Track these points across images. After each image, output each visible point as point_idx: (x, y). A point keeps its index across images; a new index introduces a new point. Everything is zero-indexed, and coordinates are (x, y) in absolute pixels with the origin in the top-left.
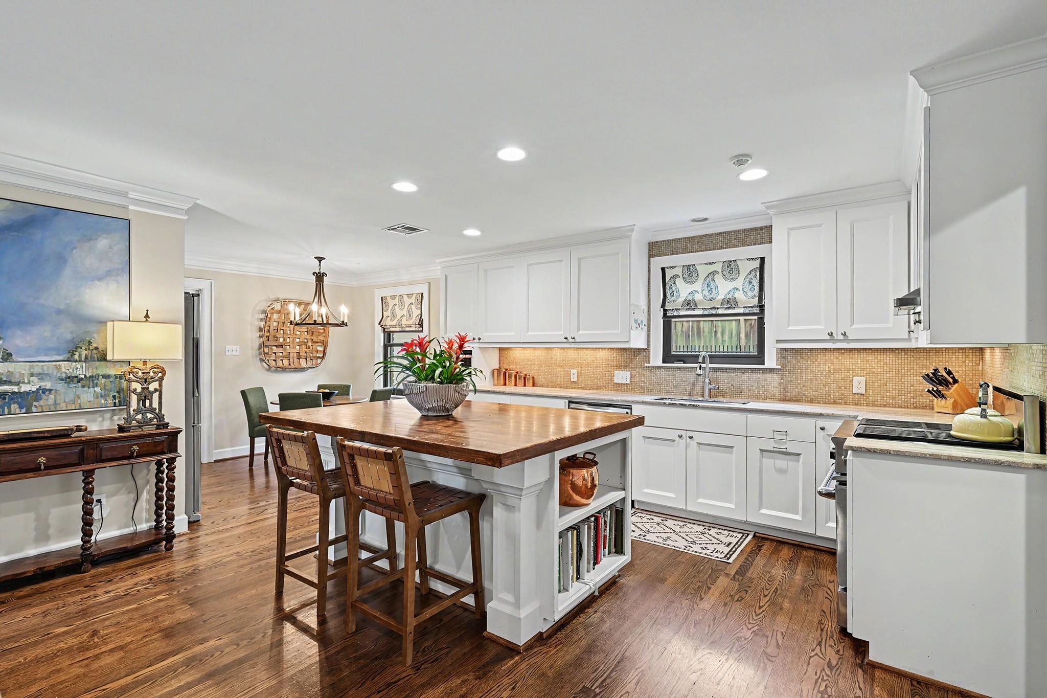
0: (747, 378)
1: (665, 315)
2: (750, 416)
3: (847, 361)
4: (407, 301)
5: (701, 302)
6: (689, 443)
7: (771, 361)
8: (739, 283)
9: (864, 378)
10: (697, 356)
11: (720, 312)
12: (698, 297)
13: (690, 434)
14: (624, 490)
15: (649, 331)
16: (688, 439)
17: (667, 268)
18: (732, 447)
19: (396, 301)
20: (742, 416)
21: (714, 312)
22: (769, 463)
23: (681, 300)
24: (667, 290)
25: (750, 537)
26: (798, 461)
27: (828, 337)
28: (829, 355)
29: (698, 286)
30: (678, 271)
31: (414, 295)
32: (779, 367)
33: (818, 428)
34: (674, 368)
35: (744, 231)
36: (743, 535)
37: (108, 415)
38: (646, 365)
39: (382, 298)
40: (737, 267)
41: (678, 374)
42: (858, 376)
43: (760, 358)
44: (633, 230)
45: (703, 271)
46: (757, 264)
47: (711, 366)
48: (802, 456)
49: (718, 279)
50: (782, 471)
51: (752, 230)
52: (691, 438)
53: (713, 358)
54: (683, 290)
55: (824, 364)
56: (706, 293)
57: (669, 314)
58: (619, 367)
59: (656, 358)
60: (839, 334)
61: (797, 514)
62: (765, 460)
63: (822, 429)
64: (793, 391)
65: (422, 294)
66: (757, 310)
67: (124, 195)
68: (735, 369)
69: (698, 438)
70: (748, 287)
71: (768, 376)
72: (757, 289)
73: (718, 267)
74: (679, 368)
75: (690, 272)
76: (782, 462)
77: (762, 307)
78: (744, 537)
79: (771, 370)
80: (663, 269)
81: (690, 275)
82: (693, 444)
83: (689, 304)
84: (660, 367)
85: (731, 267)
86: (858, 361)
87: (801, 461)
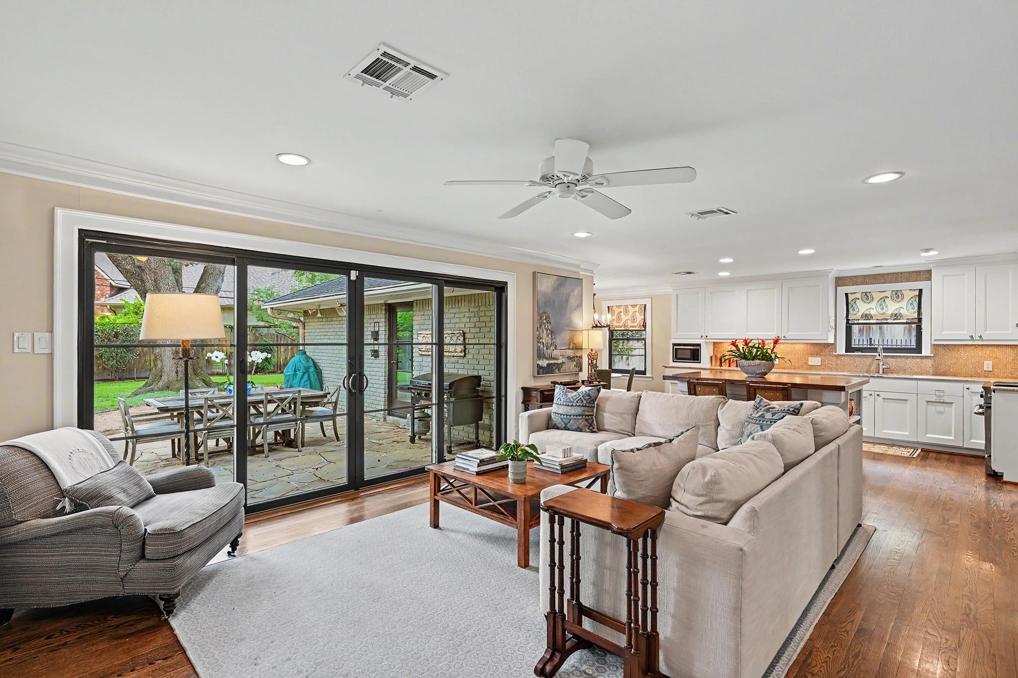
0: (910, 361)
1: (847, 323)
2: (919, 382)
3: (980, 352)
4: (631, 310)
5: (876, 315)
6: (877, 399)
7: (926, 351)
8: (904, 303)
9: (992, 362)
10: (877, 348)
11: (889, 321)
12: (873, 312)
13: (878, 393)
14: (860, 415)
15: (836, 332)
16: (876, 396)
17: (850, 294)
18: (907, 400)
19: (622, 309)
20: (915, 382)
21: (885, 321)
22: (932, 408)
23: (860, 314)
24: (850, 307)
25: (919, 451)
26: (952, 407)
27: (970, 338)
28: (967, 348)
29: (873, 305)
30: (858, 295)
31: (638, 306)
32: (933, 355)
33: (965, 388)
34: (854, 355)
35: (907, 272)
36: (915, 450)
37: (574, 375)
38: (834, 354)
39: (608, 307)
40: (902, 295)
41: (858, 359)
42: (987, 360)
43: (918, 349)
44: (831, 272)
45: (877, 296)
46: (917, 293)
47: (883, 354)
48: (954, 404)
49: (888, 301)
50: (941, 413)
51: (913, 272)
52: (878, 395)
53: (886, 350)
54: (862, 308)
55: (963, 354)
56: (879, 309)
57: (850, 322)
58: (812, 355)
59: (841, 349)
60: (977, 337)
61: (951, 436)
62: (929, 407)
63: (968, 389)
64: (943, 368)
65: (645, 305)
66: (916, 321)
67: (578, 266)
68: (900, 356)
69: (883, 395)
70: (910, 307)
71: (925, 361)
72: (916, 308)
73: (888, 294)
74: (859, 356)
75: (867, 297)
76: (941, 408)
77: (920, 320)
78: (915, 451)
79: (927, 357)
80: (847, 295)
81: (867, 298)
82: (880, 399)
83: (866, 316)
84: (844, 355)
85: (897, 295)
86: (988, 351)
87: (953, 407)
